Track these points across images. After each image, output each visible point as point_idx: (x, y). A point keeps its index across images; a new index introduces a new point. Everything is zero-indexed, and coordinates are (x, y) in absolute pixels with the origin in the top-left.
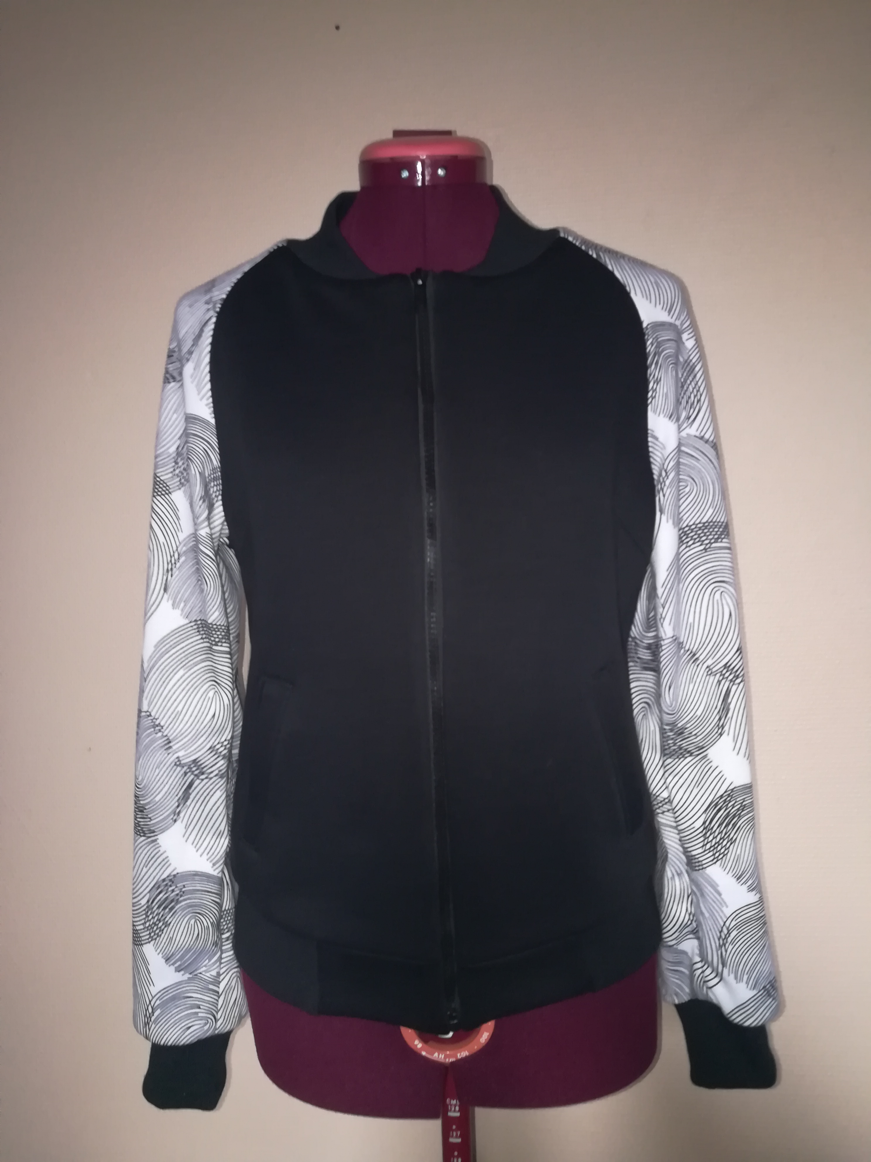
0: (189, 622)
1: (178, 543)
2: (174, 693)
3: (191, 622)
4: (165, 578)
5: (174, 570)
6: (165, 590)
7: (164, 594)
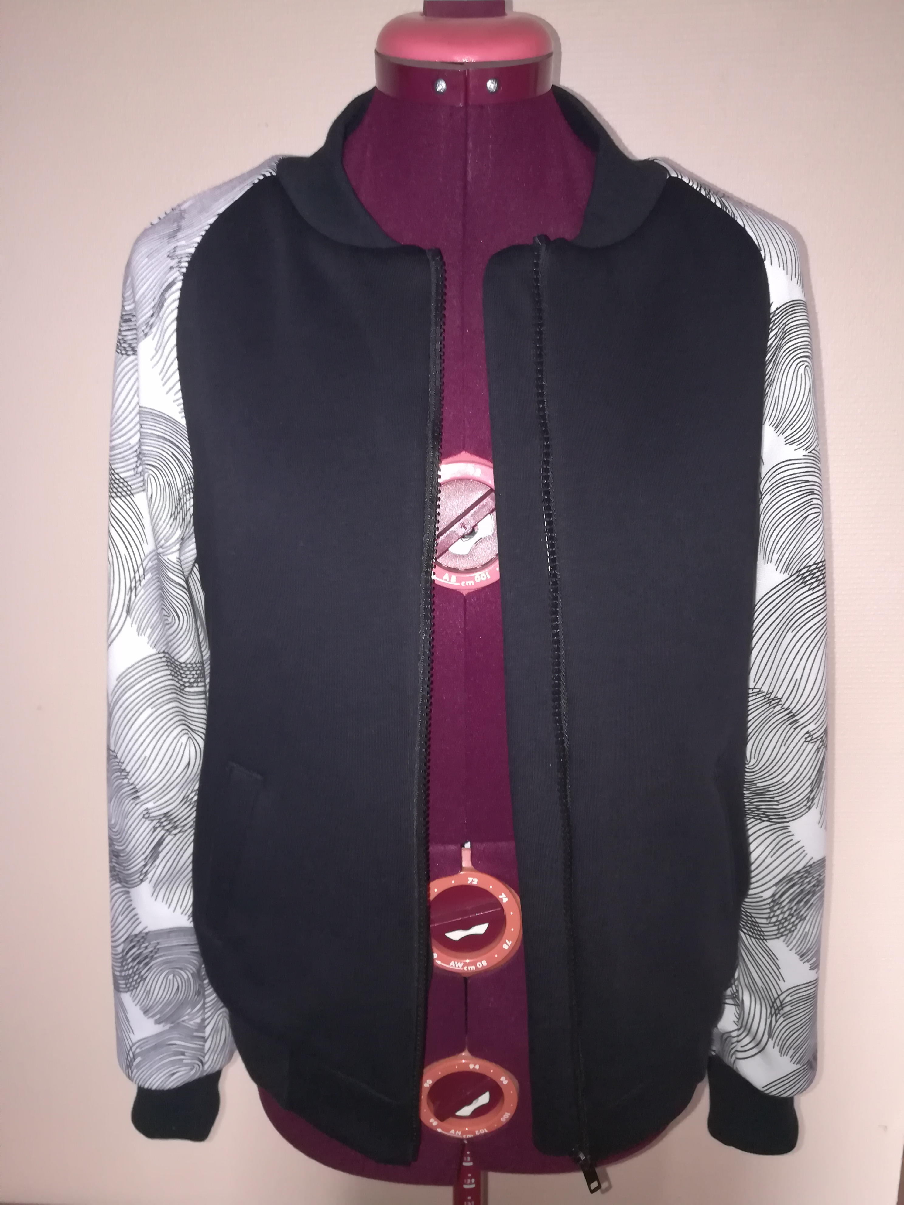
0: (157, 653)
1: (143, 557)
2: (141, 735)
3: (159, 653)
4: (128, 598)
5: (139, 589)
6: (128, 612)
7: (126, 617)
